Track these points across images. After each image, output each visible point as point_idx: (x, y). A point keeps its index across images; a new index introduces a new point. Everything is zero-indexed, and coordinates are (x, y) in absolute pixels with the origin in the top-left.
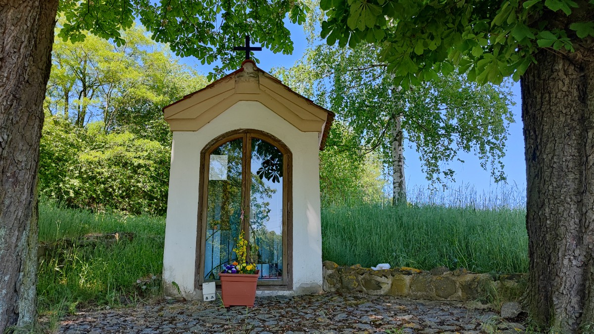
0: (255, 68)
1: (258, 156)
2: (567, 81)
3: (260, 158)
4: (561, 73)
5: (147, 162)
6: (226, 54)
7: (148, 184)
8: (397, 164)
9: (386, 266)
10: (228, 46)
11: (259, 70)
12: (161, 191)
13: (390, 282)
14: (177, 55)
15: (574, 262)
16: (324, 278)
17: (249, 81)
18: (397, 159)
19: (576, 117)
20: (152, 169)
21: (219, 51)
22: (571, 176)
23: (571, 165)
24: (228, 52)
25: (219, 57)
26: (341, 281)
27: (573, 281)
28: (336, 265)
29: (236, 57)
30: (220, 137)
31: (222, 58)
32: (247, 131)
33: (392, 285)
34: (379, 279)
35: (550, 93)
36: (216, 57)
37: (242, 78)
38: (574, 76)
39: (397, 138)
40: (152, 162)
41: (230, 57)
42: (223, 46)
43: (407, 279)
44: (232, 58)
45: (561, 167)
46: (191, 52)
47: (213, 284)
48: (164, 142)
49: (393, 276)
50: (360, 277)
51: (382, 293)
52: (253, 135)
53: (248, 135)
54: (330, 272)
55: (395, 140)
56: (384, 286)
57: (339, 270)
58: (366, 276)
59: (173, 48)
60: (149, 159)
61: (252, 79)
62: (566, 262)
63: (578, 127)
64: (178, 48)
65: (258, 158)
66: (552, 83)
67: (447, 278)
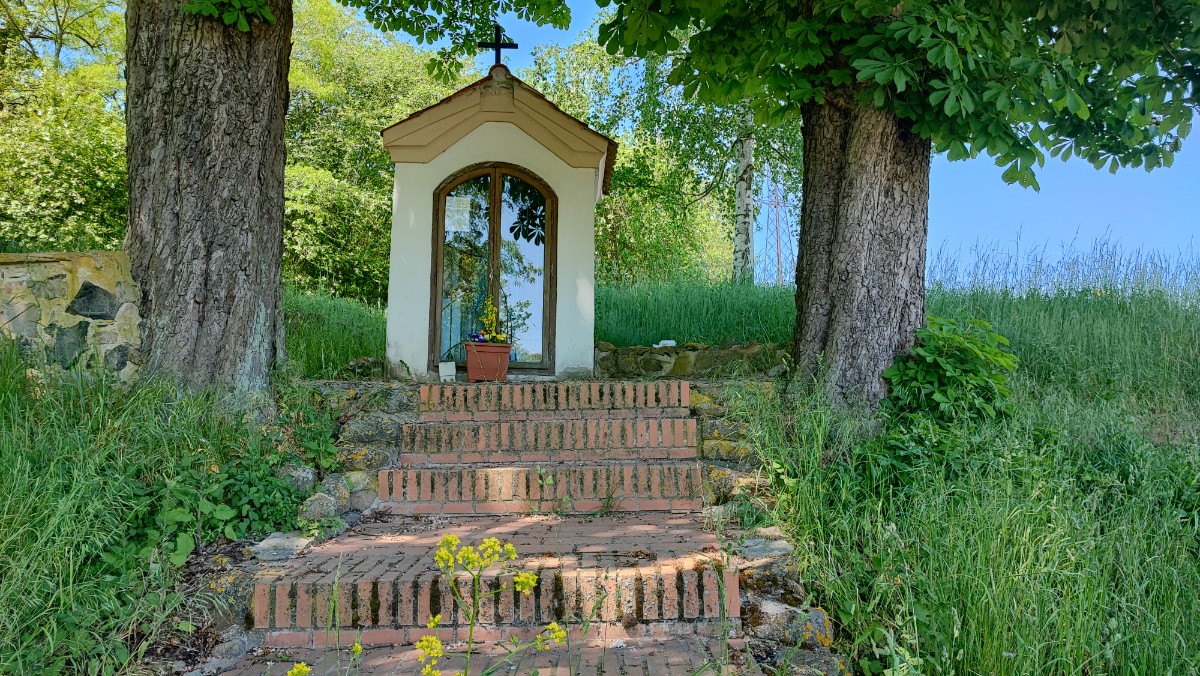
0: (508, 76)
1: (511, 201)
2: (831, 128)
3: (514, 206)
4: (827, 120)
5: (310, 208)
6: (458, 27)
7: (312, 248)
8: (742, 220)
9: (672, 343)
10: (462, 14)
11: (514, 79)
12: (334, 261)
13: (673, 361)
14: (377, 27)
15: (821, 311)
16: (595, 361)
17: (500, 94)
18: (742, 211)
19: (836, 166)
20: (320, 221)
21: (448, 23)
22: (826, 226)
23: (827, 215)
24: (462, 24)
25: (447, 32)
26: (617, 364)
27: (818, 329)
28: (612, 346)
29: (475, 32)
30: (459, 172)
31: (451, 35)
32: (497, 165)
33: (675, 364)
34: (660, 358)
35: (816, 140)
36: (441, 33)
37: (490, 90)
38: (838, 124)
39: (745, 176)
40: (318, 208)
41: (464, 33)
42: (453, 15)
43: (692, 356)
44: (468, 34)
45: (818, 217)
46: (398, 23)
47: (452, 365)
48: (337, 172)
49: (677, 353)
50: (640, 358)
51: (663, 374)
52: (504, 171)
53: (498, 170)
54: (604, 354)
55: (742, 179)
56: (665, 366)
57: (615, 352)
58: (646, 356)
59: (370, 16)
60: (311, 203)
61: (504, 91)
62: (814, 310)
63: (837, 176)
64: (379, 16)
65: (510, 206)
66: (818, 129)
67: (735, 351)
